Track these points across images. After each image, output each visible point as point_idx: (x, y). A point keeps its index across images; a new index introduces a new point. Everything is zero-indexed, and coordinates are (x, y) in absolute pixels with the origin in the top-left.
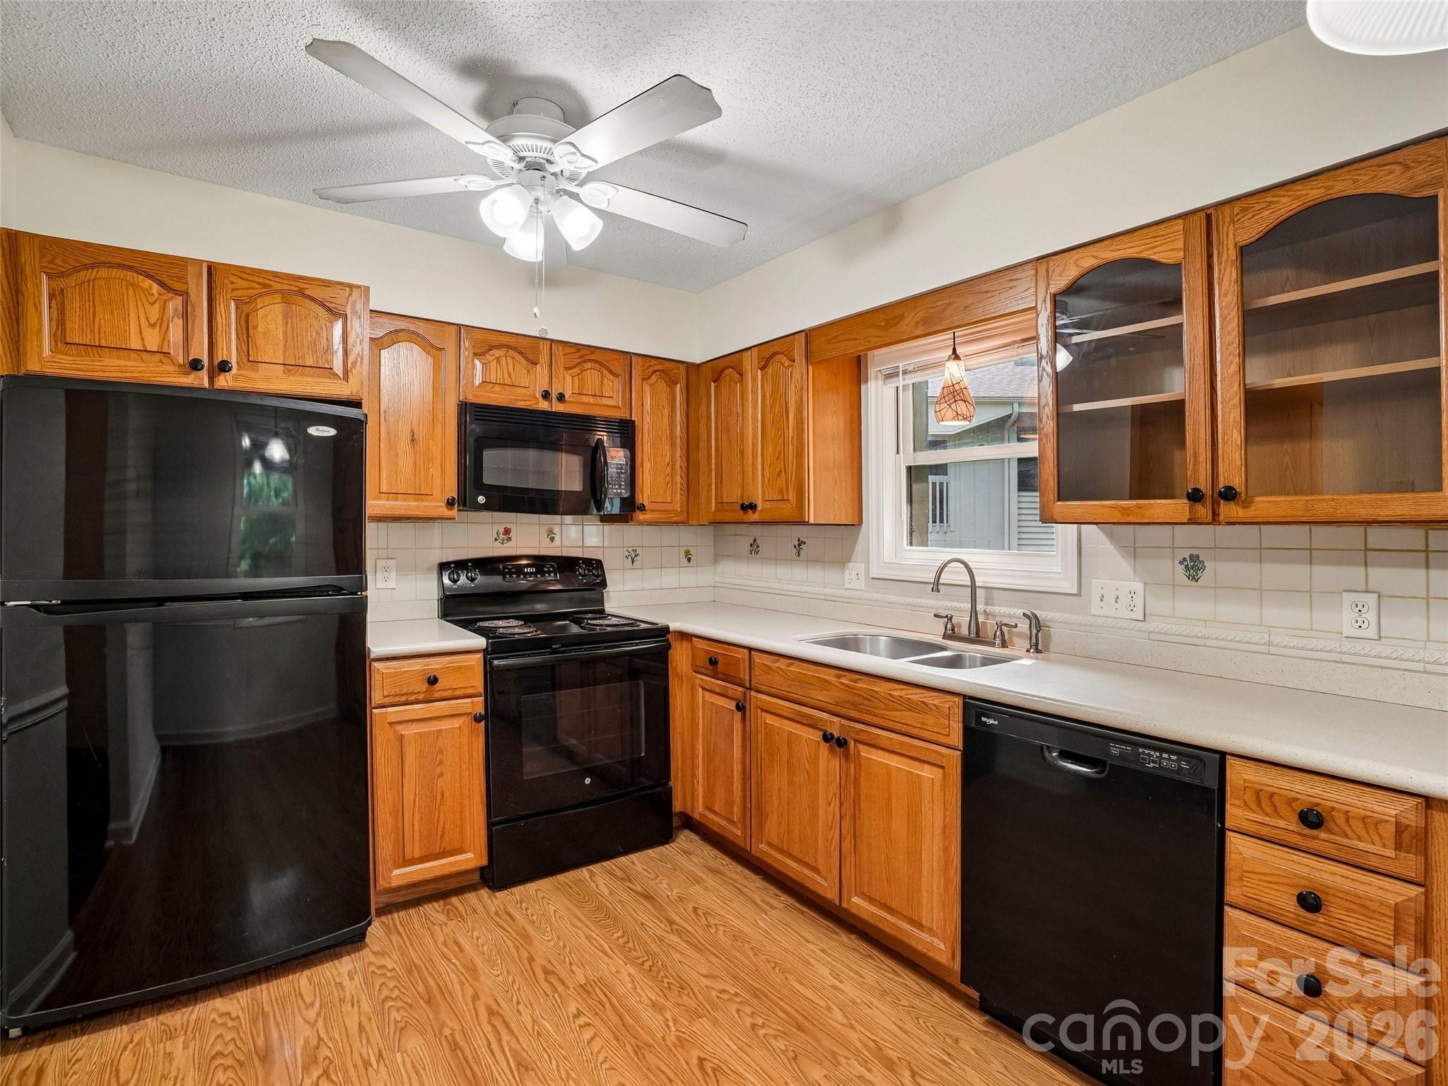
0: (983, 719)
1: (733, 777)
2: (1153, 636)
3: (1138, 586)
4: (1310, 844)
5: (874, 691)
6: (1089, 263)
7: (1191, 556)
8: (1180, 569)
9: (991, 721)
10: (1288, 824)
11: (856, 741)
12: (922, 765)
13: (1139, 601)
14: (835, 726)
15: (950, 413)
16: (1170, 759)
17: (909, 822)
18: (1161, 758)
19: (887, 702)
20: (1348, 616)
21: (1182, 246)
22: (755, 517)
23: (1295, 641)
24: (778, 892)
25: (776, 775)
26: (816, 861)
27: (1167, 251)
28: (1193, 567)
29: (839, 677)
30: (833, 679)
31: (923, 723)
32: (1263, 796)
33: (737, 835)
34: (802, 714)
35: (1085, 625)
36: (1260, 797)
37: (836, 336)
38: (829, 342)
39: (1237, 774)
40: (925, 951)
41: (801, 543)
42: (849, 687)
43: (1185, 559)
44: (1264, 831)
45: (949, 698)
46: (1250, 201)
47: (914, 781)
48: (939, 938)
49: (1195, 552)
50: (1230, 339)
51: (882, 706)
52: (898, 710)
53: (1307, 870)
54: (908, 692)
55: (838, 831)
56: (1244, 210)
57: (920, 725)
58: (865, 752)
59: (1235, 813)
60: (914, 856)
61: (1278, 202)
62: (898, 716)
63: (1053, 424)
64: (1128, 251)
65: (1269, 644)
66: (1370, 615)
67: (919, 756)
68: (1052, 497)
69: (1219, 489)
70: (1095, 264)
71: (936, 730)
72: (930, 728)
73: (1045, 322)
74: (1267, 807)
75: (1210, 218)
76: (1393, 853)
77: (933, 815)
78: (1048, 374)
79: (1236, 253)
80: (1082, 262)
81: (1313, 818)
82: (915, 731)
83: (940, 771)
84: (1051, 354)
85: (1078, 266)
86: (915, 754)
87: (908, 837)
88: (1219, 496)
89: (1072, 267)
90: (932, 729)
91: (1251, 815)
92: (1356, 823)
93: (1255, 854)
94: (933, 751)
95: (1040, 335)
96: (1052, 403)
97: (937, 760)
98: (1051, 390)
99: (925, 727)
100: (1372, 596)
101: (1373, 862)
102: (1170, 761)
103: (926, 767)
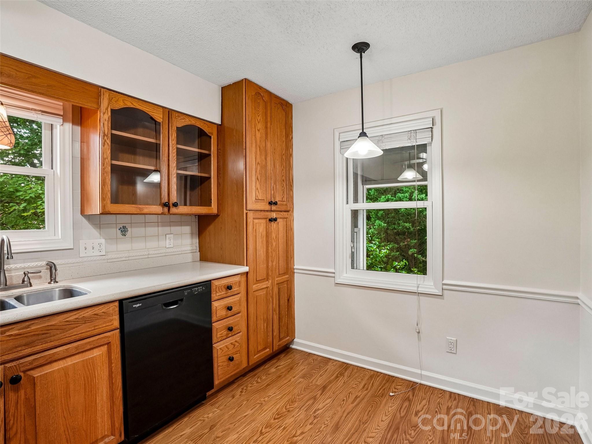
0: (134, 306)
2: (109, 261)
3: (103, 241)
4: (229, 294)
5: (51, 326)
6: (129, 105)
7: (123, 227)
8: (119, 232)
9: (138, 305)
10: (223, 293)
11: (26, 371)
12: (92, 351)
13: (103, 247)
17: (85, 390)
18: (198, 289)
19: (64, 327)
20: (168, 241)
21: (162, 117)
27: (158, 117)
28: (124, 230)
31: (95, 326)
32: (220, 287)
35: (77, 263)
36: (219, 288)
42: (19, 335)
43: (121, 228)
44: (220, 297)
45: (111, 305)
46: (180, 115)
47: (90, 364)
48: (109, 436)
49: (124, 225)
50: (174, 155)
51: (58, 332)
52: (74, 328)
53: (227, 302)
54: (81, 313)
56: (178, 116)
57: (93, 328)
59: (214, 296)
60: (90, 407)
61: (186, 119)
62: (75, 331)
63: (110, 168)
64: (144, 108)
65: (149, 254)
66: (172, 241)
67: (92, 346)
68: (109, 201)
69: (171, 203)
70: (132, 106)
71: (104, 325)
72: (100, 326)
73: (107, 119)
74: (221, 290)
75: (170, 113)
76: (238, 289)
77: (103, 372)
78: (108, 144)
79: (175, 129)
80: (126, 102)
81: (229, 288)
82: (88, 334)
83: (106, 346)
84: (110, 135)
85: (124, 103)
86: (89, 347)
87: (85, 398)
88: (171, 205)
89: (121, 101)
90: (102, 325)
91: (218, 294)
92: (234, 285)
93: (219, 304)
94: (102, 338)
95: (104, 124)
96: (109, 158)
97: (106, 341)
98: (109, 152)
99: (96, 328)
100: (173, 235)
101: (236, 293)
102: (200, 289)
103: (95, 350)
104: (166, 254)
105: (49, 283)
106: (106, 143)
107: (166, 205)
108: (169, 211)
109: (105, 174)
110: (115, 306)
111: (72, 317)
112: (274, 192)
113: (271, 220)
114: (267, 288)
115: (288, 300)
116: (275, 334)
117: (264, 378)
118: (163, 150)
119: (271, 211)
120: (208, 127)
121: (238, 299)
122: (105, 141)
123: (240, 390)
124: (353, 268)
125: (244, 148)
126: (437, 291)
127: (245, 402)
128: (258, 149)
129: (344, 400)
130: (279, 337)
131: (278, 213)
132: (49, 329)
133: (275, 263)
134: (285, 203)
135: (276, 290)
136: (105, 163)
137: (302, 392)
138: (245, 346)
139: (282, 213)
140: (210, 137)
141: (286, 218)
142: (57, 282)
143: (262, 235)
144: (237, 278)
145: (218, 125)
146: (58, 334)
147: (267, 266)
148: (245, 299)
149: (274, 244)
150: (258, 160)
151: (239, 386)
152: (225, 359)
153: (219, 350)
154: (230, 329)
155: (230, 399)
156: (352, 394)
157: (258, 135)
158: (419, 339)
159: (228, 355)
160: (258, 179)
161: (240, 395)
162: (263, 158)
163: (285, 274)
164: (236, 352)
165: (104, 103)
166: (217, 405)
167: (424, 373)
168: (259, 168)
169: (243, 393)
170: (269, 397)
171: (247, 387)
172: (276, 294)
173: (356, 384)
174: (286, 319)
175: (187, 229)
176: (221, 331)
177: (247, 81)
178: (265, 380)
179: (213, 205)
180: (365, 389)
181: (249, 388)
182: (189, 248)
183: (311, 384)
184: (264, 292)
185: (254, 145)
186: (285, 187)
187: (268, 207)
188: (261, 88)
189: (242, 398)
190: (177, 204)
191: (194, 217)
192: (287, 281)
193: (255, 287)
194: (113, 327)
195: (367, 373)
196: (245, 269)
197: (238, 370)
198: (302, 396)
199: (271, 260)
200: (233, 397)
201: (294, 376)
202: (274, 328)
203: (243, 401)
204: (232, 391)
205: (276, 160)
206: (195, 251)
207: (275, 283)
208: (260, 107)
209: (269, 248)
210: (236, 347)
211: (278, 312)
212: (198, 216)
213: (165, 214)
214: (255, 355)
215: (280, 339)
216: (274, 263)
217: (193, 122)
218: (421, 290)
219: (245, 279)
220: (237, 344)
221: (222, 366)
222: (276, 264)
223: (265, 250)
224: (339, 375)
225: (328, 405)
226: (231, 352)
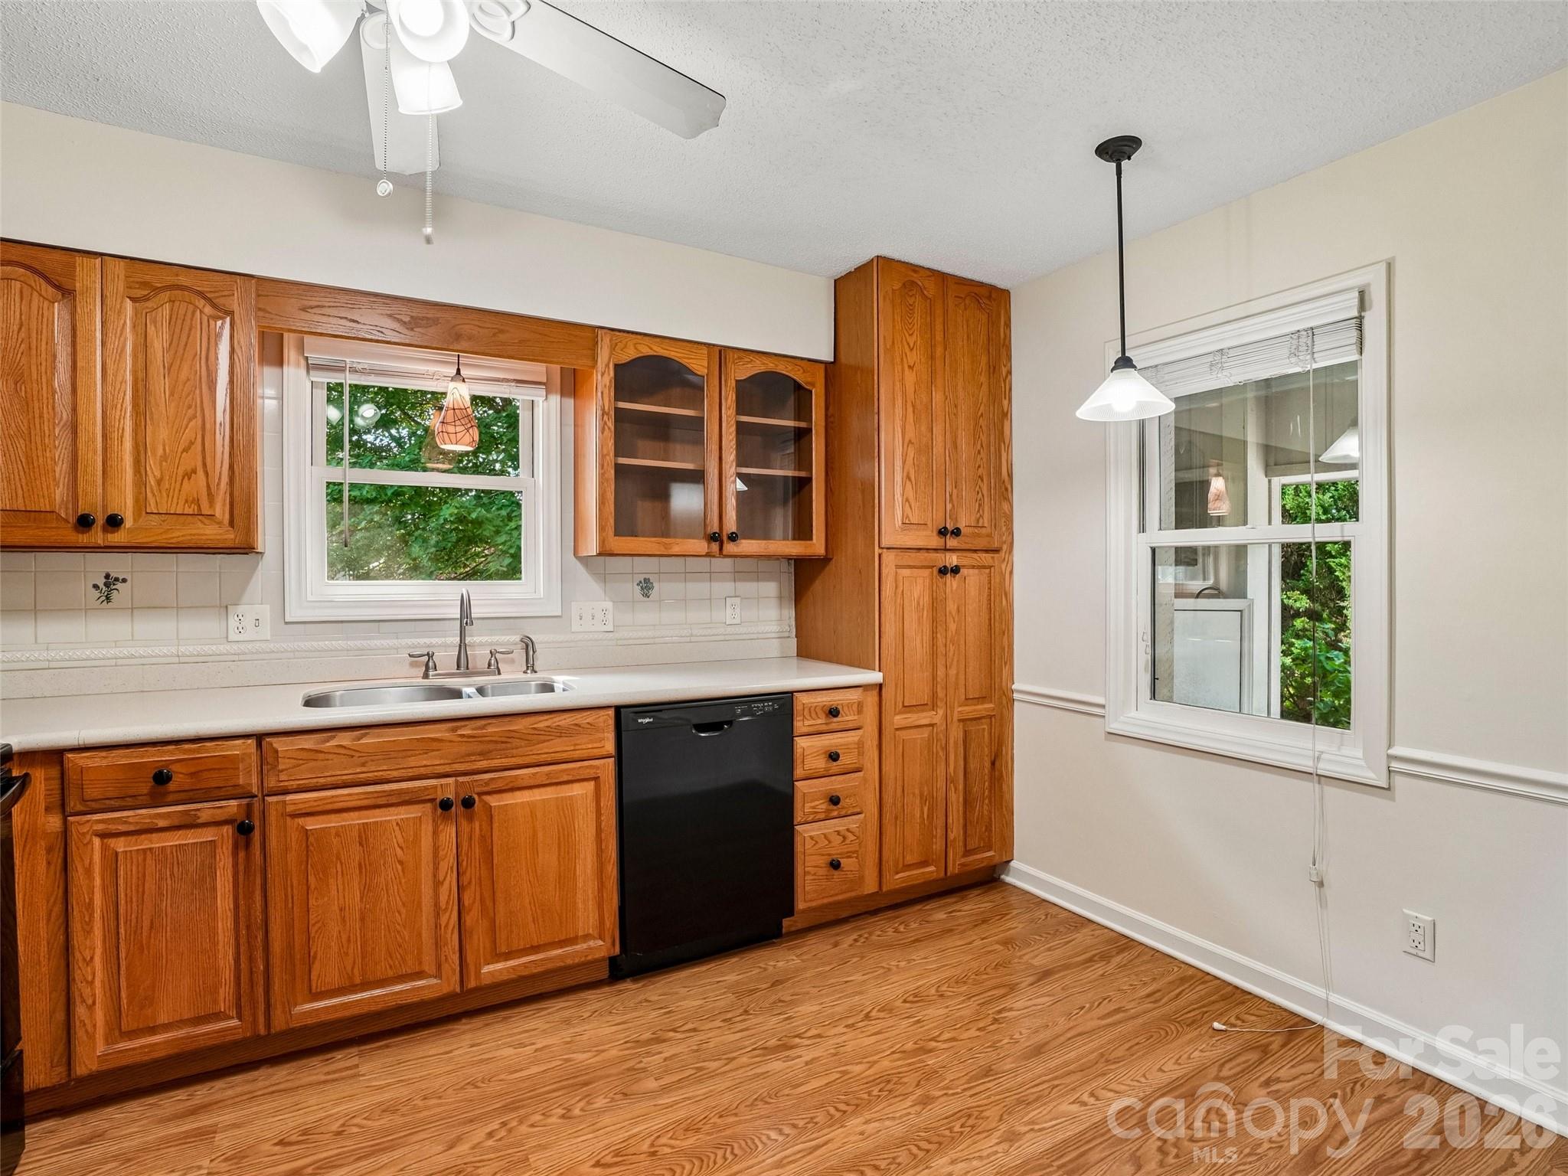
0: (640, 721)
2: (620, 642)
3: (609, 605)
4: (834, 726)
5: (512, 731)
6: (645, 351)
7: (645, 579)
8: (638, 589)
9: (647, 720)
10: (820, 721)
11: (480, 794)
12: (570, 785)
13: (610, 616)
14: (448, 789)
16: (769, 706)
17: (559, 847)
18: (764, 706)
19: (530, 737)
20: (729, 611)
21: (706, 365)
22: (118, 537)
23: (704, 632)
24: (321, 1058)
25: (334, 892)
26: (420, 963)
28: (646, 587)
29: (454, 730)
30: (447, 735)
31: (575, 745)
32: (813, 709)
33: (235, 1028)
34: (391, 793)
35: (569, 641)
36: (812, 711)
39: (802, 700)
40: (583, 959)
41: (110, 581)
42: (474, 737)
43: (641, 582)
44: (811, 729)
45: (602, 713)
46: (742, 354)
47: (566, 807)
48: (594, 938)
49: (647, 576)
50: (731, 437)
51: (523, 743)
52: (544, 741)
53: (829, 741)
54: (555, 720)
55: (456, 908)
56: (739, 358)
57: (572, 748)
58: (494, 801)
59: (800, 725)
60: (566, 878)
61: (756, 362)
62: (544, 748)
63: (613, 472)
64: (673, 353)
65: (692, 635)
66: (738, 610)
67: (570, 778)
68: (611, 531)
69: (724, 533)
70: (651, 353)
71: (590, 746)
72: (584, 747)
73: (608, 384)
74: (814, 715)
75: (722, 354)
76: (856, 717)
77: (587, 827)
78: (609, 428)
79: (734, 384)
80: (640, 347)
81: (833, 712)
82: (565, 756)
83: (592, 783)
84: (612, 413)
85: (636, 349)
86: (565, 778)
87: (559, 862)
88: (725, 538)
89: (632, 347)
90: (585, 745)
91: (807, 723)
92: (846, 709)
93: (809, 744)
94: (587, 767)
95: (602, 393)
96: (612, 454)
97: (591, 773)
98: (611, 443)
99: (577, 747)
100: (739, 599)
101: (851, 725)
102: (768, 706)
103: (576, 786)
104: (727, 638)
105: (525, 672)
106: (606, 428)
107: (714, 538)
108: (721, 549)
109: (605, 484)
110: (608, 715)
111: (543, 723)
112: (953, 506)
113: (943, 571)
114: (932, 725)
115: (993, 763)
116: (951, 836)
117: (913, 926)
118: (711, 429)
119: (946, 550)
120: (804, 372)
121: (856, 739)
122: (605, 423)
123: (855, 936)
124: (1154, 696)
125: (876, 410)
126: (1372, 775)
127: (855, 960)
128: (910, 410)
129: (1082, 1008)
130: (965, 846)
131: (965, 554)
132: (511, 735)
133: (955, 672)
134: (984, 531)
135: (956, 733)
136: (605, 464)
137: (989, 970)
138: (872, 846)
139: (975, 555)
140: (811, 392)
141: (990, 567)
142: (536, 672)
143: (918, 603)
144: (854, 696)
145: (826, 363)
146: (521, 747)
147: (934, 677)
148: (875, 742)
149: (952, 627)
150: (911, 434)
151: (854, 929)
152: (823, 861)
153: (808, 840)
154: (835, 801)
155: (829, 947)
156: (1110, 1001)
157: (910, 378)
158: (1322, 902)
159: (829, 855)
160: (908, 478)
161: (851, 945)
162: (923, 428)
163: (982, 699)
164: (848, 852)
165: (603, 356)
166: (799, 952)
167: (1335, 998)
168: (911, 454)
169: (859, 944)
170: (909, 961)
171: (870, 934)
172: (956, 743)
173: (1131, 985)
174: (985, 807)
175: (770, 588)
176: (812, 801)
177: (884, 263)
178: (913, 930)
179: (814, 537)
180: (1152, 999)
181: (874, 938)
182: (773, 628)
183: (1016, 961)
184: (925, 733)
185: (899, 402)
186: (985, 493)
187: (936, 541)
188: (915, 268)
189: (852, 952)
190: (737, 535)
191: (785, 563)
192: (991, 717)
193: (899, 720)
194: (604, 752)
195: (1176, 969)
196: (876, 677)
197: (853, 894)
198: (985, 977)
199: (944, 662)
200: (836, 945)
201: (983, 936)
202: (950, 821)
203: (853, 956)
204: (838, 935)
205: (960, 432)
206: (787, 634)
207: (955, 719)
208: (916, 315)
209: (939, 635)
210: (848, 842)
211: (961, 787)
212: (795, 560)
213: (714, 556)
214: (897, 873)
215: (967, 853)
216: (953, 672)
217: (770, 366)
218: (1324, 768)
219: (876, 699)
220: (851, 837)
221: (815, 874)
222: (957, 674)
223: (927, 637)
224: (1096, 958)
225: (1039, 1007)
226: (836, 850)
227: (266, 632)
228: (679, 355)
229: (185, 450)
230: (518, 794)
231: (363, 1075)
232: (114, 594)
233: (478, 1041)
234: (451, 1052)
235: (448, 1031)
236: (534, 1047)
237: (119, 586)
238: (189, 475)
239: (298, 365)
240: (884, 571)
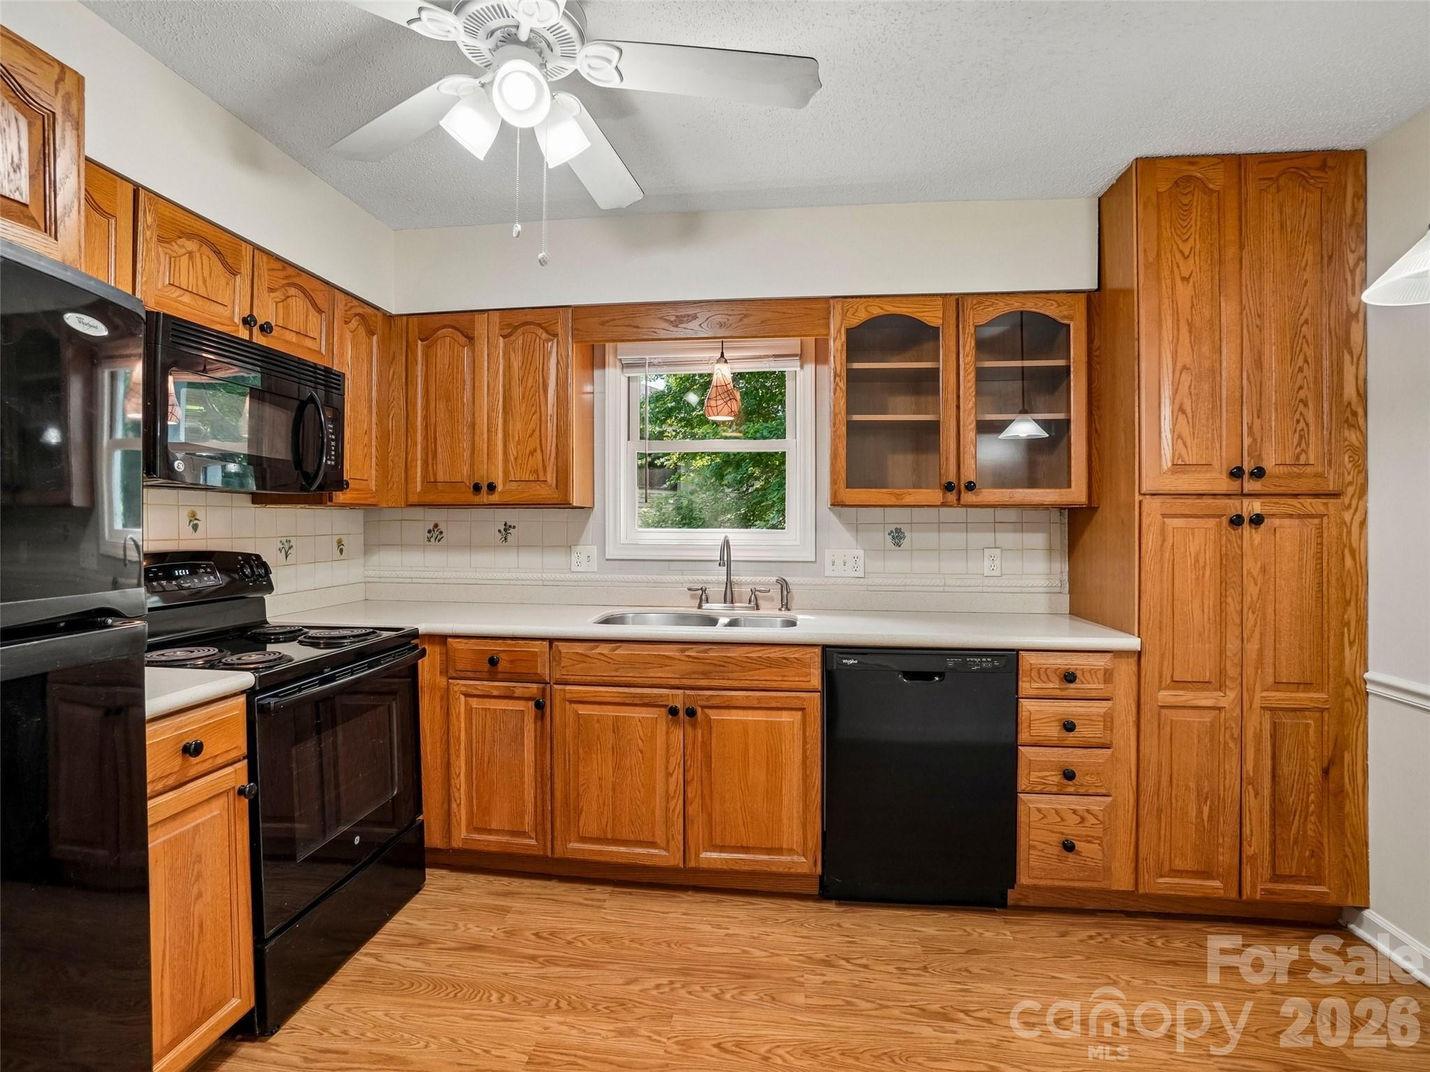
0: (844, 661)
1: (523, 783)
2: (871, 588)
3: (860, 553)
4: (1071, 693)
5: (730, 657)
6: (876, 311)
7: (896, 529)
8: (889, 538)
9: (852, 661)
10: (1054, 685)
11: (703, 707)
12: (780, 712)
13: (861, 563)
14: (678, 699)
15: (726, 410)
16: (987, 661)
17: (768, 765)
18: (981, 662)
19: (744, 664)
20: (987, 563)
21: (941, 316)
22: (494, 498)
23: (959, 583)
24: (587, 887)
25: (595, 765)
26: (653, 835)
27: (932, 317)
28: (898, 536)
29: (683, 651)
30: (677, 654)
31: (784, 676)
32: (1042, 672)
33: (533, 846)
34: (634, 696)
35: (820, 585)
36: (1043, 673)
37: (612, 320)
38: (603, 324)
39: (1028, 660)
40: (786, 870)
41: (507, 528)
42: (698, 658)
43: (892, 532)
44: (1041, 693)
45: (809, 650)
46: (982, 298)
47: (774, 730)
48: (798, 855)
49: (898, 526)
50: (969, 385)
51: (737, 669)
52: (756, 669)
53: (1063, 709)
54: (766, 652)
55: (682, 797)
56: (978, 303)
57: (780, 678)
58: (714, 715)
59: (1025, 686)
60: (773, 794)
61: (997, 304)
62: (756, 675)
63: (844, 429)
64: (905, 310)
65: (945, 585)
66: (997, 562)
67: (779, 705)
68: (842, 483)
69: (962, 483)
70: (882, 312)
71: (797, 679)
72: (791, 679)
73: (840, 348)
74: (1044, 678)
75: (958, 302)
76: (1102, 686)
77: (793, 751)
78: (841, 389)
79: (972, 330)
80: (870, 309)
81: (1069, 677)
82: (774, 685)
83: (800, 713)
84: (844, 374)
85: (867, 311)
86: (774, 705)
87: (767, 778)
88: (963, 488)
89: (863, 310)
90: (793, 679)
91: (1035, 685)
92: (1087, 675)
93: (1038, 708)
94: (794, 697)
95: (834, 357)
96: (843, 412)
97: (798, 704)
98: (843, 402)
99: (785, 679)
100: (999, 550)
101: (1094, 694)
102: (987, 663)
103: (785, 713)
104: (985, 590)
105: (780, 610)
106: (838, 388)
107: (949, 487)
108: (959, 499)
109: (837, 440)
110: (815, 652)
111: (756, 653)
112: (1255, 440)
113: (1236, 521)
114: (1219, 709)
115: (1326, 772)
116: (1249, 851)
117: (1177, 944)
118: (946, 380)
119: (1243, 495)
120: (1059, 306)
121: (1102, 711)
122: (837, 384)
123: (1092, 933)
125: (1136, 336)
127: (1080, 957)
128: (1184, 329)
130: (1274, 867)
131: (1276, 500)
132: (727, 661)
133: (1256, 647)
134: (1309, 470)
135: (1258, 724)
136: (837, 422)
138: (1124, 839)
139: (1294, 502)
140: (1068, 326)
141: (1321, 516)
142: (789, 610)
143: (1197, 561)
144: (1101, 662)
145: (1089, 294)
146: (736, 672)
147: (1222, 652)
148: (1132, 718)
149: (1252, 590)
150: (1185, 357)
151: (1097, 925)
152: (1056, 839)
153: (1033, 811)
154: (1069, 775)
155: (1055, 934)
157: (1184, 292)
159: (1062, 834)
160: (1182, 410)
161: (1081, 941)
162: (1205, 349)
163: (1306, 685)
164: (1088, 836)
165: (834, 323)
166: (1016, 928)
168: (1186, 379)
169: (1092, 942)
170: (1147, 982)
171: (1113, 936)
172: (1258, 738)
174: (1310, 826)
175: (1038, 540)
176: (1040, 771)
177: (1145, 166)
178: (1175, 949)
179: (1073, 484)
181: (1116, 941)
182: (1042, 582)
184: (1208, 717)
185: (1168, 323)
186: (1311, 419)
187: (1225, 484)
188: (1192, 160)
189: (1080, 948)
190: (975, 485)
192: (1322, 710)
193: (1165, 696)
194: (811, 686)
196: (1133, 643)
197: (1095, 885)
199: (1238, 632)
200: (1063, 935)
202: (1247, 831)
203: (1078, 953)
204: (1072, 925)
205: (1267, 347)
206: (1058, 590)
207: (1257, 703)
208: (1193, 215)
209: (1229, 600)
210: (1086, 824)
211: (1267, 792)
212: (1069, 509)
213: (951, 506)
214: (1161, 876)
215: (1276, 878)
216: (1252, 647)
217: (1016, 305)
219: (1134, 668)
220: (1092, 820)
221: (1042, 851)
222: (1261, 651)
223: (1211, 599)
226: (1071, 829)
227: (594, 567)
228: (912, 310)
229: (531, 436)
230: (734, 712)
231: (605, 909)
232: (509, 537)
233: (690, 912)
234: (667, 913)
235: (674, 897)
236: (727, 931)
237: (511, 531)
238: (532, 453)
239: (615, 366)
240: (1145, 521)
